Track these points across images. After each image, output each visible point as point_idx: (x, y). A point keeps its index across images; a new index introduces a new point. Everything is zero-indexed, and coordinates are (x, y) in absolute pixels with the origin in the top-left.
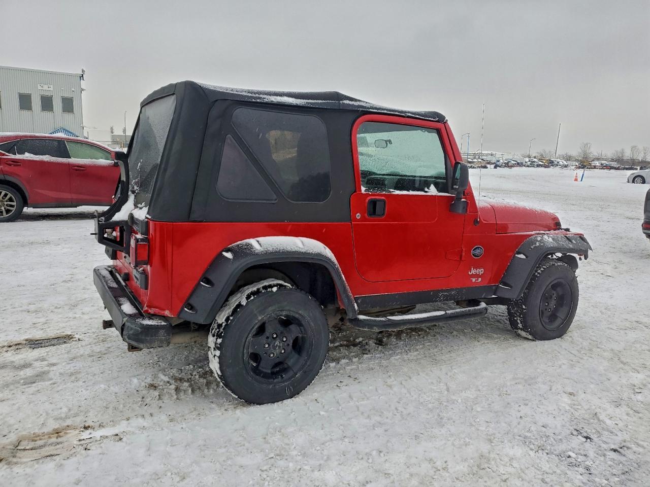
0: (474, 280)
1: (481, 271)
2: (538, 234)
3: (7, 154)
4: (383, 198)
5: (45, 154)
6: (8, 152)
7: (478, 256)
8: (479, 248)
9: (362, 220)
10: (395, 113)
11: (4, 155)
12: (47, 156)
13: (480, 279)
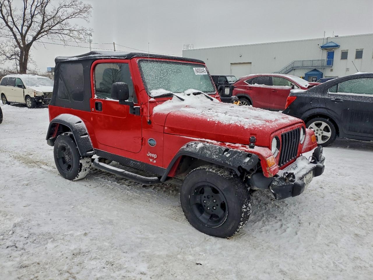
0: (151, 160)
1: (155, 156)
2: (201, 141)
3: (249, 84)
4: (101, 101)
5: (262, 84)
6: (249, 83)
7: (152, 145)
8: (153, 140)
9: (94, 111)
10: (107, 57)
11: (247, 85)
12: (263, 85)
13: (155, 162)
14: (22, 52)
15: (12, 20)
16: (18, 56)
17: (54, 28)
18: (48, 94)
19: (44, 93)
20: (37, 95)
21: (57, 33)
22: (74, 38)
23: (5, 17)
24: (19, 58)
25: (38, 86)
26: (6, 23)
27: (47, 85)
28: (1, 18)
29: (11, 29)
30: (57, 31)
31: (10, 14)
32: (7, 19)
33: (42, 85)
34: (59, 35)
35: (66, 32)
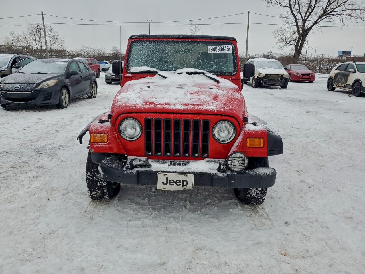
14: (299, 38)
15: (298, 8)
16: (296, 42)
17: (335, 10)
18: (269, 75)
19: (265, 75)
20: (259, 77)
21: (337, 14)
22: (355, 17)
23: (292, 6)
24: (296, 44)
25: (265, 69)
26: (292, 11)
27: (273, 68)
28: (289, 7)
29: (295, 17)
30: (338, 13)
31: (297, 3)
32: (293, 8)
33: (268, 67)
34: (340, 16)
35: (347, 12)
